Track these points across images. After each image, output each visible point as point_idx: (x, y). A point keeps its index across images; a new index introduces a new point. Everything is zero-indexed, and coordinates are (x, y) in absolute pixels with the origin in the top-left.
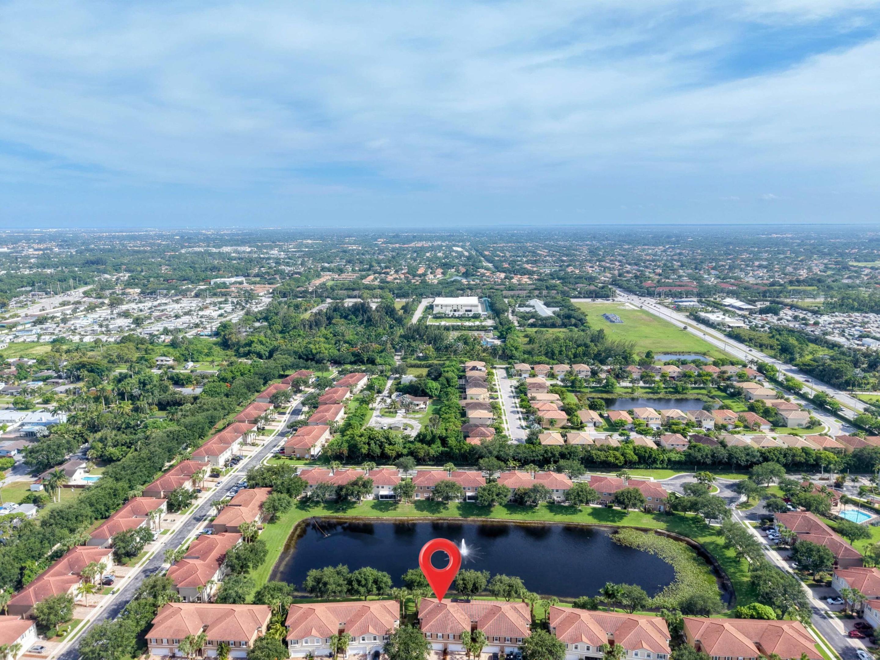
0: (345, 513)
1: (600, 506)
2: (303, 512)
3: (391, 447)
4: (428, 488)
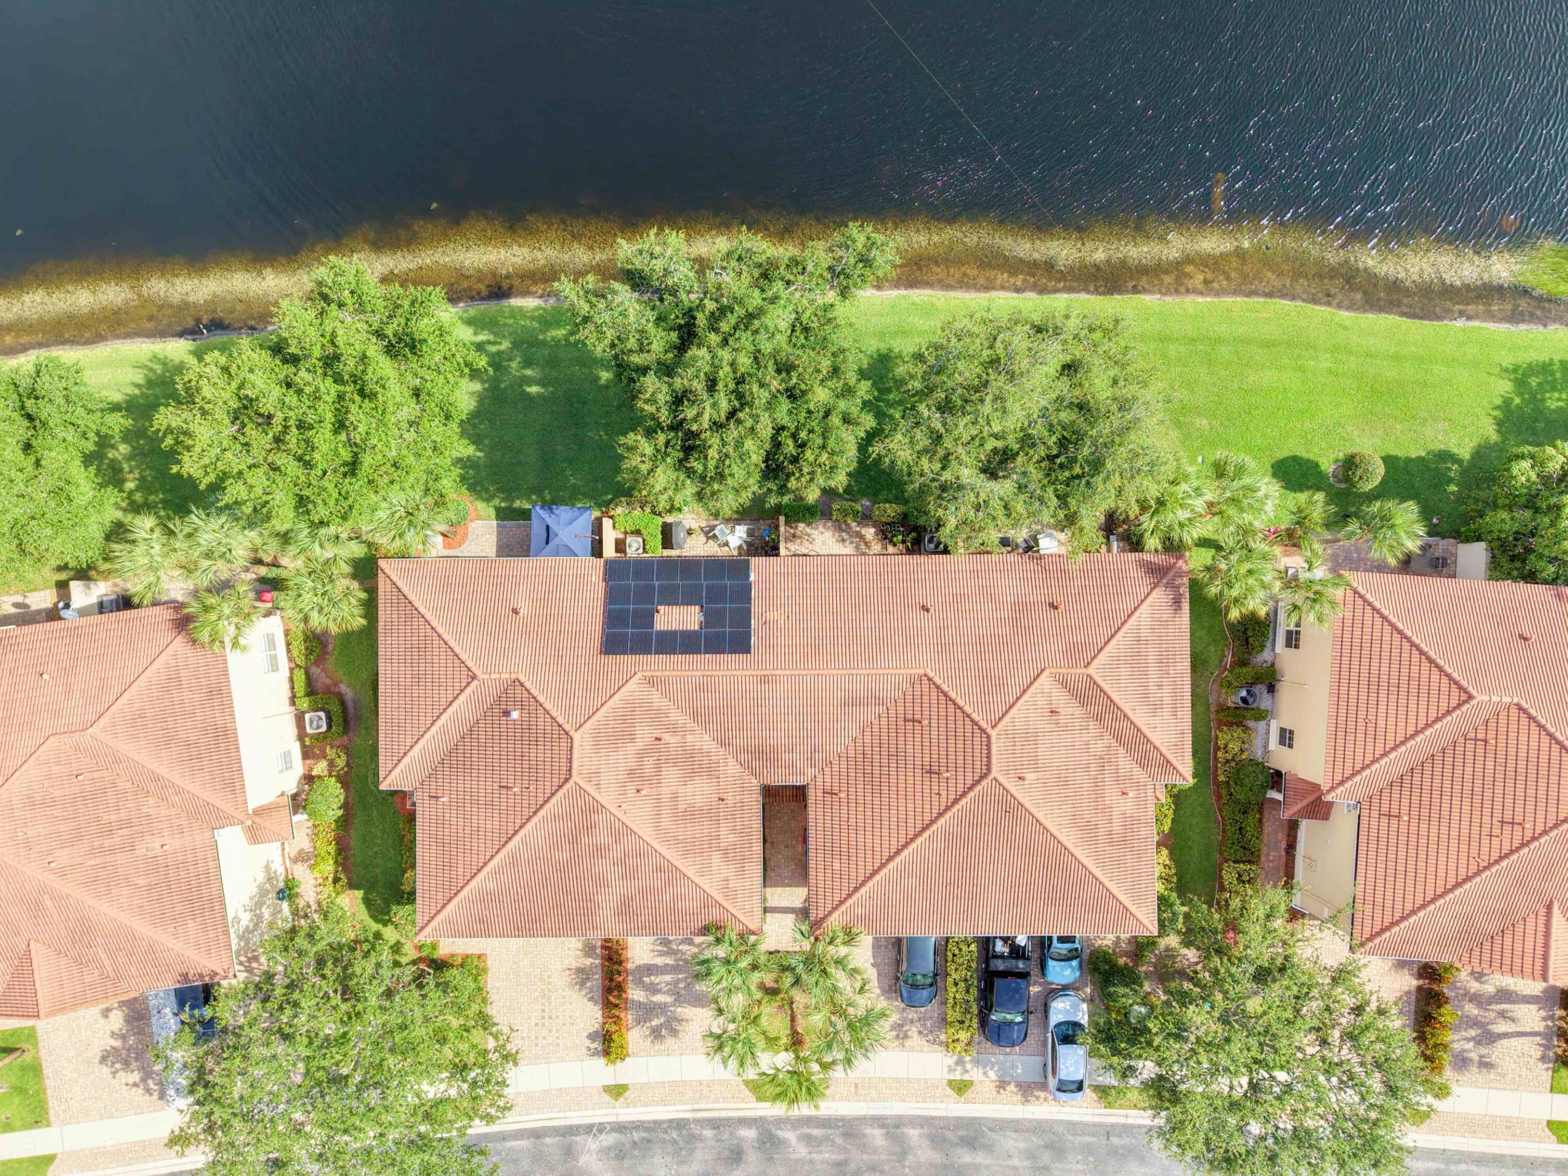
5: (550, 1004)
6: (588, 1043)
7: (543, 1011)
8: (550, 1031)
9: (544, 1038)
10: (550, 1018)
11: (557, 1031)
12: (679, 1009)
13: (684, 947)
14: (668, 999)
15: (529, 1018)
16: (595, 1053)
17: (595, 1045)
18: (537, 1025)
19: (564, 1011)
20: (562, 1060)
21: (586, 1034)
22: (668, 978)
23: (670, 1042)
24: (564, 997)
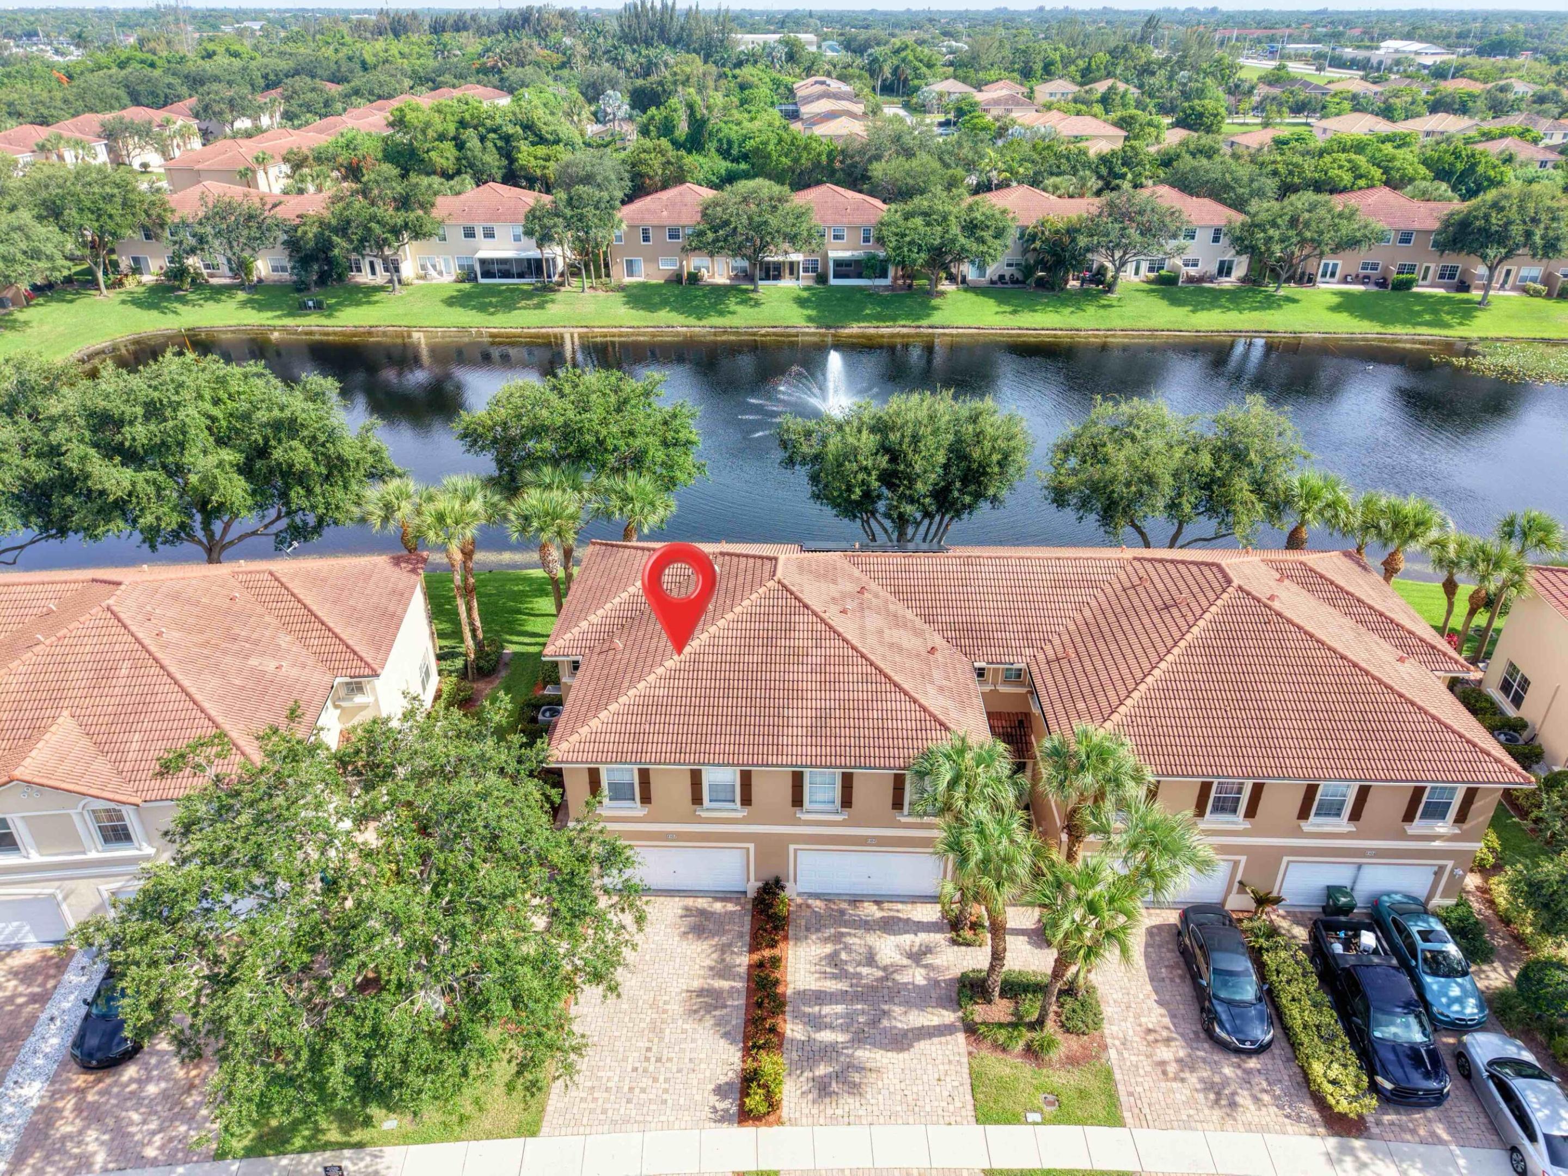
0: (330, 316)
1: (1361, 288)
2: (154, 314)
3: (541, 150)
4: (674, 234)
5: (661, 1039)
6: (713, 1100)
7: (649, 1049)
8: (655, 1080)
9: (643, 1090)
10: (659, 1060)
11: (667, 1080)
12: (859, 1053)
13: (865, 970)
14: (841, 1038)
15: (625, 1059)
16: (723, 1118)
17: (725, 1104)
18: (635, 1069)
19: (682, 1050)
20: (669, 1126)
21: (712, 1086)
22: (840, 1008)
23: (849, 1103)
24: (684, 1031)
